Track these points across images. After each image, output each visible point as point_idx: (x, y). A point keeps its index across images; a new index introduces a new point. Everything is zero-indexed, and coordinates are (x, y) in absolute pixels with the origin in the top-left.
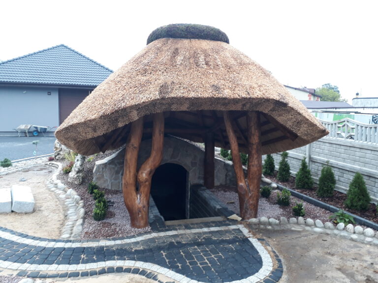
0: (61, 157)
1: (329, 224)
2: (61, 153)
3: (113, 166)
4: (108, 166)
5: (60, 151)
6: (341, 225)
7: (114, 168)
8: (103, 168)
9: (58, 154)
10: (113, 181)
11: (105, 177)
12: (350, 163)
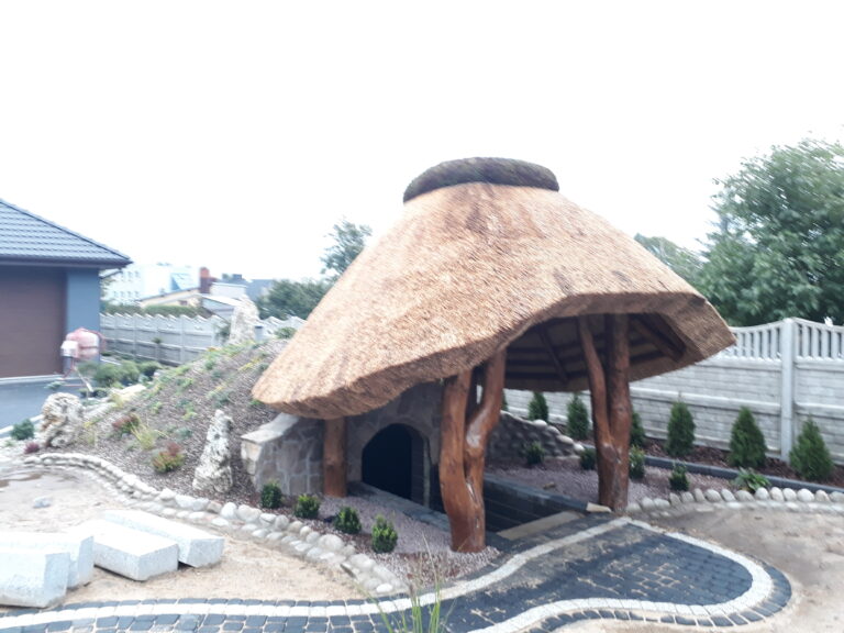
0: (66, 440)
1: (745, 493)
2: (67, 429)
3: (295, 442)
4: (285, 442)
5: (64, 424)
6: (762, 491)
7: (295, 446)
8: (275, 449)
9: (59, 433)
10: (294, 475)
11: (279, 469)
12: (708, 394)
